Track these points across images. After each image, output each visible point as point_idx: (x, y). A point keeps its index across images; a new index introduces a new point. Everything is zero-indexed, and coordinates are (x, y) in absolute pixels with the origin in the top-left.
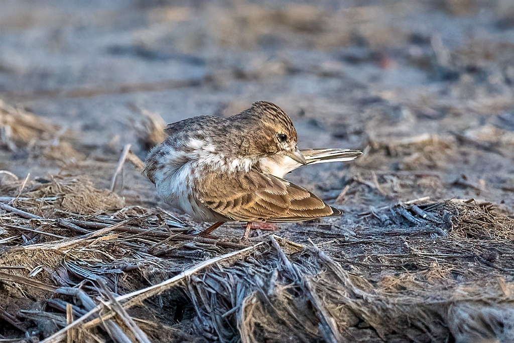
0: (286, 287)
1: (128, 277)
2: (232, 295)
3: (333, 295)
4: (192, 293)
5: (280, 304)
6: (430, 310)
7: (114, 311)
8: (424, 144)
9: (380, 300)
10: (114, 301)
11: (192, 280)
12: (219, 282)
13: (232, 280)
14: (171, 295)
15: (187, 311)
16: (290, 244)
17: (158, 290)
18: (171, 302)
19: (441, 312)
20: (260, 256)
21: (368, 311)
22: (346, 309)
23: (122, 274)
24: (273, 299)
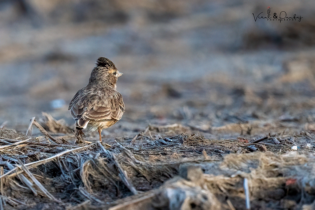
0: (104, 159)
1: (30, 159)
2: (78, 163)
3: (126, 162)
4: (60, 164)
5: (100, 165)
6: (171, 167)
7: (23, 169)
8: (175, 128)
9: (148, 164)
10: (23, 166)
11: (60, 159)
12: (72, 158)
13: (78, 157)
14: (50, 167)
15: (58, 174)
16: (107, 145)
17: (44, 162)
18: (51, 170)
19: (176, 168)
20: (92, 149)
21: (142, 169)
22: (132, 169)
23: (28, 158)
24: (97, 163)
